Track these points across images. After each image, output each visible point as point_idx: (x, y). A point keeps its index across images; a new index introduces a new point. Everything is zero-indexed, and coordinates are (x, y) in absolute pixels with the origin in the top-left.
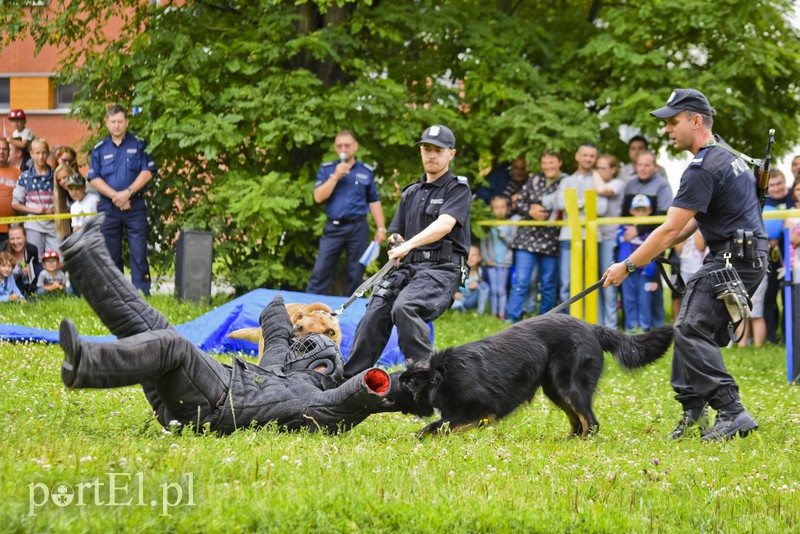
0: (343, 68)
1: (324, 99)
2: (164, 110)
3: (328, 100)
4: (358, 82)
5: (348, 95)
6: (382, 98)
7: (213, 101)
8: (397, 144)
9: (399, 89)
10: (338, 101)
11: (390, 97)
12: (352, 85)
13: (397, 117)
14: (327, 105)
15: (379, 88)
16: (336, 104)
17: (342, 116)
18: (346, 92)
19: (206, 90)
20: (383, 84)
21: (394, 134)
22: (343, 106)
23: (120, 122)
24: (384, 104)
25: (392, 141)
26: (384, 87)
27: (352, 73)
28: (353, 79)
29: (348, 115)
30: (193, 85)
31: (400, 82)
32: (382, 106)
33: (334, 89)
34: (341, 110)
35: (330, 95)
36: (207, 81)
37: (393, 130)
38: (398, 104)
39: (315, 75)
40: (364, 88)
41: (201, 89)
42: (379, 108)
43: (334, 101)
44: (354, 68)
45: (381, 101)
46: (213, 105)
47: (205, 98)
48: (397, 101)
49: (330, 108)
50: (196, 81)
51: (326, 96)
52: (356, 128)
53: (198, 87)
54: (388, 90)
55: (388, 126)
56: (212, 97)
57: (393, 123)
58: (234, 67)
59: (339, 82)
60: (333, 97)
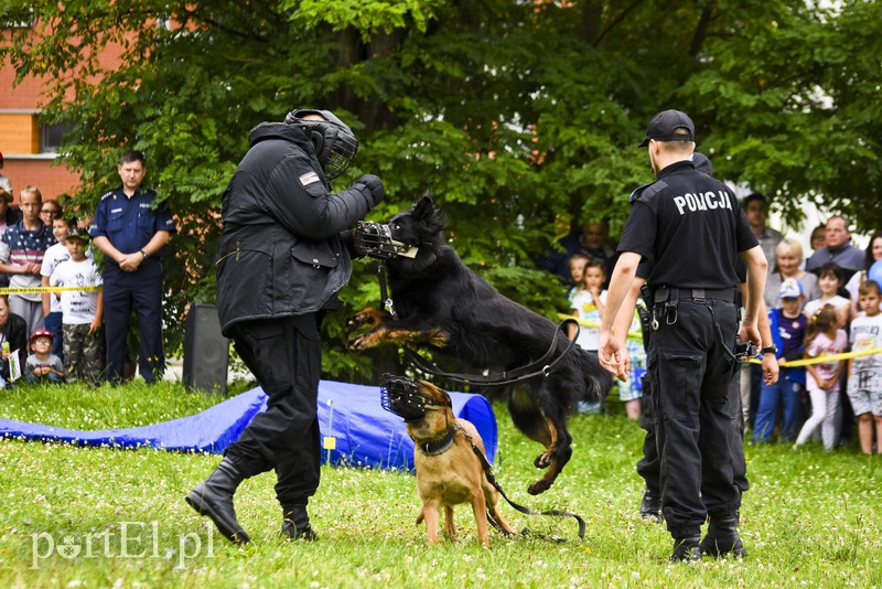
0: (391, 109)
1: (366, 146)
2: (172, 157)
3: (372, 148)
4: (409, 126)
5: (395, 142)
6: (437, 145)
7: (232, 147)
8: (456, 201)
9: (458, 135)
10: (383, 149)
11: (447, 144)
12: (401, 129)
13: (456, 169)
14: (371, 153)
15: (433, 133)
16: (382, 152)
17: (389, 166)
18: (393, 137)
19: (224, 133)
20: (440, 128)
21: (452, 190)
22: (389, 155)
23: (136, 171)
24: (439, 152)
25: (450, 197)
26: (441, 132)
27: (401, 115)
28: (403, 122)
29: (395, 166)
30: (208, 127)
31: (458, 125)
32: (437, 156)
33: (378, 134)
34: (387, 159)
35: (374, 141)
36: (225, 122)
37: (450, 185)
38: (457, 153)
39: (356, 117)
40: (415, 133)
41: (217, 133)
42: (434, 158)
43: (379, 148)
44: (403, 109)
45: (436, 149)
46: (232, 151)
47: (222, 144)
48: (456, 149)
49: (374, 156)
50: (212, 123)
51: (369, 143)
52: (405, 182)
53: (214, 129)
54: (444, 135)
55: (445, 179)
56: (231, 142)
57: (451, 176)
58: (258, 105)
59: (385, 125)
60: (378, 144)
